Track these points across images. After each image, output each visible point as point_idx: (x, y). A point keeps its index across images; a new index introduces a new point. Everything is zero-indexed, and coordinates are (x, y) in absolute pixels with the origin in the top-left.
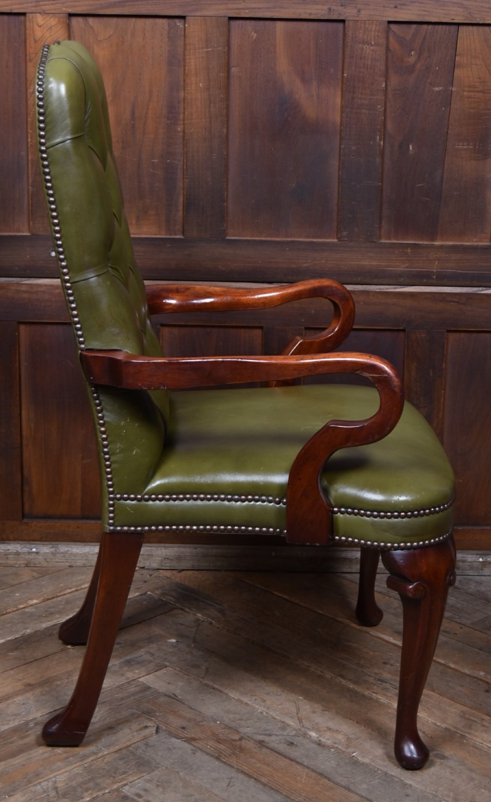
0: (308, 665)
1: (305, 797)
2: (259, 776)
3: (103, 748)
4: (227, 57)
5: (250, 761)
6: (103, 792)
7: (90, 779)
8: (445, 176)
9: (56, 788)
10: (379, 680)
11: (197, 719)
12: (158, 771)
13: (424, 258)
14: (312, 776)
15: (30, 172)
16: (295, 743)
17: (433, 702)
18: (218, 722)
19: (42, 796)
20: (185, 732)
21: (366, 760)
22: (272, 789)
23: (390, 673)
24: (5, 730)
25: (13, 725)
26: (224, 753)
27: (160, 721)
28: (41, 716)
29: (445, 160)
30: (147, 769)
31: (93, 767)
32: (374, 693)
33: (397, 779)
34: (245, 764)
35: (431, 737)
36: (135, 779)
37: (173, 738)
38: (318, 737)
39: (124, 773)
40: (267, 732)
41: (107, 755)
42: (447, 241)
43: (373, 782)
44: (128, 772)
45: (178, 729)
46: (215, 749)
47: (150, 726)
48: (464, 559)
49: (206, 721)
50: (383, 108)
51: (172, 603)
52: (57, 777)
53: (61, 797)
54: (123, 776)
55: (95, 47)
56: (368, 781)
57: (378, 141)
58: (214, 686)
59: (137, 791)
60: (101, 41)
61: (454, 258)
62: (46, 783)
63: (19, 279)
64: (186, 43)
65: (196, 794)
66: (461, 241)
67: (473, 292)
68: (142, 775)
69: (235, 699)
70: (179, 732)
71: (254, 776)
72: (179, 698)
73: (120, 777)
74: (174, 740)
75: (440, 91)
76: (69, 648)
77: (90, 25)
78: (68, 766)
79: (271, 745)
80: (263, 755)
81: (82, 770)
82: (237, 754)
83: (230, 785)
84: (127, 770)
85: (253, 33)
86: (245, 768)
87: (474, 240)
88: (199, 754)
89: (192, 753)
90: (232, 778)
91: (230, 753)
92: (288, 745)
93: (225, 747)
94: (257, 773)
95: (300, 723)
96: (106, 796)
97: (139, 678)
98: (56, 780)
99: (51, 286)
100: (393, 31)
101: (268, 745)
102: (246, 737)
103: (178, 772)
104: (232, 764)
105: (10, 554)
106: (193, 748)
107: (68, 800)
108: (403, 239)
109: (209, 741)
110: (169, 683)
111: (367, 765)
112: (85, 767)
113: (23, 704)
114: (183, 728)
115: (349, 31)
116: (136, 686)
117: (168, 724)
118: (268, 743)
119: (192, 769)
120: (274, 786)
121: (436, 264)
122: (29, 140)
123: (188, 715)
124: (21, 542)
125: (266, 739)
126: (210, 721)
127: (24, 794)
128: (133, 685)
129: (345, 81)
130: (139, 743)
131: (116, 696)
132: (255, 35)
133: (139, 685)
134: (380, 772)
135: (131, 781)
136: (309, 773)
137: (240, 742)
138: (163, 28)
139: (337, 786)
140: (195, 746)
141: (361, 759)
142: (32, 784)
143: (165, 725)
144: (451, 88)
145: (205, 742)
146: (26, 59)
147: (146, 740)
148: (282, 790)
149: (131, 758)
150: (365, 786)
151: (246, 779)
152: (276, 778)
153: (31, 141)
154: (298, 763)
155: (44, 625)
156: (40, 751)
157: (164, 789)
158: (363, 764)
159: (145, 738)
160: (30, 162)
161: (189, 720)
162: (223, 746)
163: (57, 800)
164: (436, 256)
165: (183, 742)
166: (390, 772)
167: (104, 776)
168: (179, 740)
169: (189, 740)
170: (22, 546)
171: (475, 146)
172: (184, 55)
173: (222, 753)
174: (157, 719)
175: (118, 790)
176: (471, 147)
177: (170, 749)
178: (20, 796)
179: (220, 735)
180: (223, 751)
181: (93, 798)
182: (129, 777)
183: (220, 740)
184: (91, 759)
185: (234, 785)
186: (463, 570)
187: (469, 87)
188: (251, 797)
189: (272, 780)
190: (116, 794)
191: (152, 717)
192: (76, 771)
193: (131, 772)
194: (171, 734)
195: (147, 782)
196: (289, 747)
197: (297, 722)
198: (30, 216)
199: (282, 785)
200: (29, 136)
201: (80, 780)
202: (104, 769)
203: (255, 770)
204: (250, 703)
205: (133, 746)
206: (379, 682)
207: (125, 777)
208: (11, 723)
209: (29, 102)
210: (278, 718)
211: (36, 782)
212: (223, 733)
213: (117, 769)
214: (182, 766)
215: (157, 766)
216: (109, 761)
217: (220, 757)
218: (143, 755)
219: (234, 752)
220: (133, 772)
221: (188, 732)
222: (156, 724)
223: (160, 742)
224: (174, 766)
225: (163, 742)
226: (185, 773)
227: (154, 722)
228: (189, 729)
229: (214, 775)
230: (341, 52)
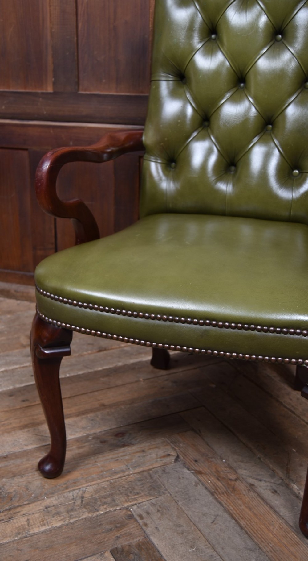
1: (272, 548)
2: (240, 518)
3: (130, 468)
5: (237, 502)
6: (115, 508)
7: (110, 494)
9: (83, 497)
11: (209, 455)
12: (163, 497)
14: (283, 528)
16: (278, 492)
18: (224, 461)
19: (70, 503)
20: (196, 465)
22: (247, 533)
24: (71, 440)
25: (78, 436)
26: (219, 490)
27: (181, 451)
28: (100, 432)
30: (156, 494)
31: (116, 484)
34: (232, 504)
36: (143, 501)
38: (298, 490)
39: (138, 493)
40: (259, 477)
41: (131, 474)
44: (140, 493)
45: (191, 461)
46: (213, 485)
47: (172, 455)
49: (215, 458)
52: (88, 488)
53: (83, 506)
54: (136, 496)
59: (142, 512)
62: (77, 491)
65: (184, 525)
68: (150, 499)
70: (192, 464)
71: (235, 517)
72: (201, 434)
73: (133, 497)
74: (186, 470)
78: (99, 479)
79: (258, 490)
80: (249, 498)
81: (107, 485)
82: (229, 493)
83: (214, 522)
84: (141, 492)
88: (200, 487)
89: (195, 485)
90: (218, 515)
91: (223, 491)
92: (273, 493)
93: (221, 485)
94: (239, 515)
95: (287, 474)
96: (117, 512)
97: (180, 412)
98: (85, 490)
101: (256, 489)
102: (241, 479)
104: (222, 502)
106: (197, 481)
107: (86, 510)
109: (211, 477)
110: (199, 420)
112: (111, 483)
113: (92, 420)
114: (196, 461)
117: (185, 456)
118: (256, 487)
119: (190, 500)
120: (250, 531)
123: (203, 450)
125: (256, 483)
126: (218, 458)
127: (58, 498)
130: (159, 468)
135: (139, 502)
136: (282, 524)
137: (235, 482)
140: (199, 480)
142: (68, 490)
143: (183, 456)
145: (208, 477)
147: (165, 466)
148: (254, 537)
149: (148, 481)
151: (229, 519)
152: (253, 523)
154: (275, 512)
155: (132, 361)
157: (162, 515)
159: (165, 464)
162: (220, 483)
163: (78, 509)
165: (191, 474)
167: (121, 493)
168: (189, 472)
169: (196, 473)
173: (217, 490)
174: (179, 449)
175: (127, 509)
177: (179, 478)
178: (55, 499)
180: (219, 488)
181: (106, 512)
182: (140, 498)
183: (220, 477)
184: (119, 475)
185: (218, 523)
188: (227, 538)
189: (249, 524)
190: (124, 511)
191: (177, 447)
192: (103, 485)
193: (143, 494)
194: (185, 465)
195: (152, 506)
196: (272, 494)
197: (285, 473)
199: (256, 532)
201: (103, 493)
202: (124, 487)
203: (238, 512)
204: (253, 448)
205: (153, 470)
207: (137, 497)
208: (77, 434)
210: (271, 466)
211: (71, 489)
212: (224, 471)
213: (134, 489)
214: (183, 496)
215: (164, 492)
216: (131, 480)
217: (214, 494)
218: (158, 480)
219: (227, 491)
220: (145, 495)
221: (198, 465)
222: (177, 454)
223: (174, 470)
224: (176, 494)
225: (177, 471)
226: (183, 503)
227: (176, 452)
228: (199, 463)
229: (205, 509)
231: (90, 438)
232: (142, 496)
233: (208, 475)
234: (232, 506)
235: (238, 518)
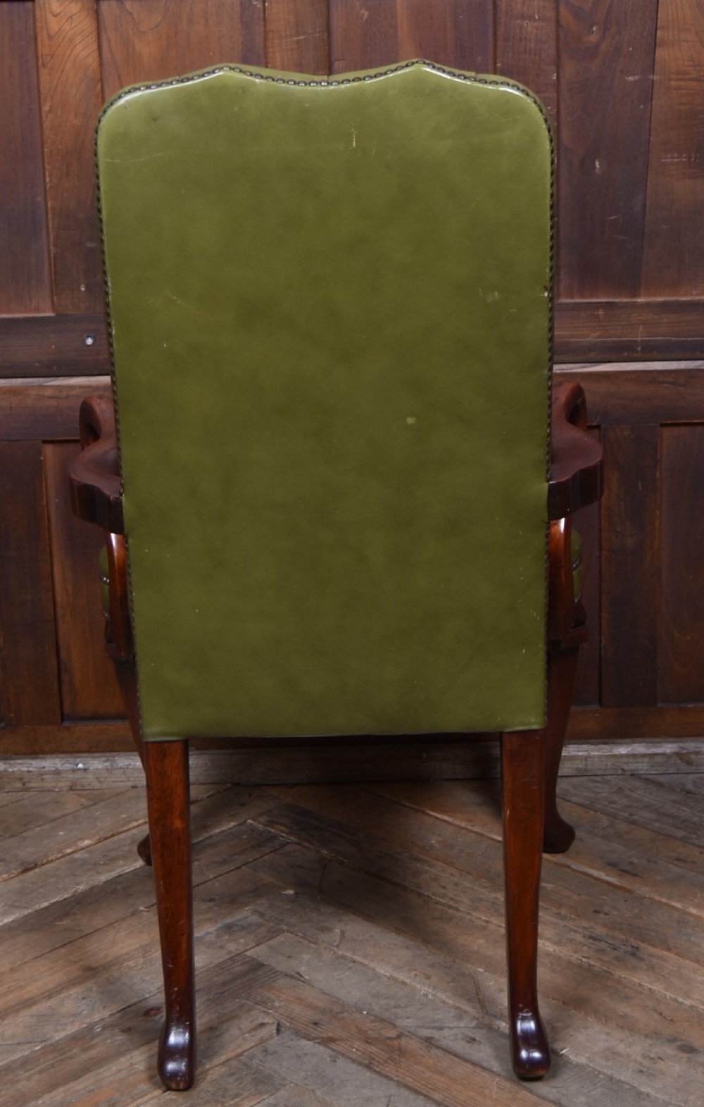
0: (487, 919)
2: (431, 1091)
3: (203, 1060)
4: (327, 47)
5: (415, 1068)
8: (648, 203)
10: (590, 937)
11: (335, 1008)
12: (284, 1090)
13: (623, 323)
14: (505, 1088)
15: (50, 226)
16: (477, 1039)
17: (671, 967)
18: (365, 1013)
20: (318, 1029)
21: (582, 1060)
23: (605, 925)
24: (61, 1039)
25: (73, 1031)
26: (377, 1058)
27: (281, 1014)
28: (111, 1015)
29: (647, 180)
30: (269, 1088)
32: (584, 957)
33: (627, 1087)
34: (408, 1074)
35: (672, 1020)
37: (302, 1040)
39: (237, 1096)
40: (436, 1024)
41: (209, 1070)
42: (654, 295)
43: (594, 1093)
44: (241, 1094)
45: (308, 1026)
46: (363, 1053)
47: (268, 1023)
48: (698, 749)
49: (348, 1012)
50: (555, 110)
51: (284, 835)
54: (236, 1100)
55: (137, 41)
56: (586, 1091)
58: (355, 957)
60: (144, 32)
61: (665, 320)
63: (41, 379)
64: (268, 29)
66: (674, 296)
67: (696, 368)
68: (262, 1098)
69: (386, 976)
70: (310, 1030)
71: (423, 1091)
72: (305, 979)
73: (232, 1103)
74: (303, 1042)
75: (636, 81)
76: (142, 911)
77: (127, 11)
79: (444, 1043)
80: (433, 1058)
82: (395, 1059)
83: (390, 1106)
84: (241, 1091)
85: (363, 11)
86: (409, 1080)
87: (694, 293)
88: (341, 1061)
89: (331, 1061)
90: (392, 1096)
91: (385, 1058)
92: (468, 1042)
93: (377, 1050)
94: (426, 1086)
95: (482, 1008)
97: (246, 951)
99: (89, 387)
101: (439, 1043)
102: (407, 1033)
103: (313, 1091)
104: (389, 1074)
105: (46, 773)
106: (332, 1053)
108: (592, 297)
109: (354, 1041)
110: (289, 957)
111: (583, 1066)
113: (84, 998)
114: (316, 1024)
115: (501, 1)
116: (242, 964)
117: (293, 1019)
118: (439, 1040)
119: (333, 1084)
120: (453, 1105)
121: (641, 329)
122: (48, 180)
123: (320, 1004)
124: (61, 756)
125: (436, 1034)
126: (353, 1011)
128: (238, 962)
130: (254, 1049)
131: (215, 979)
132: (366, 13)
133: (247, 962)
134: (602, 1076)
136: (501, 1083)
137: (399, 1040)
138: (232, 9)
139: (543, 1101)
140: (334, 1050)
141: (575, 1058)
143: (289, 1020)
144: (651, 77)
145: (349, 1043)
146: (37, 64)
147: (264, 1044)
149: (244, 1073)
150: (582, 1099)
151: (412, 1096)
152: (455, 1093)
153: (51, 181)
154: (484, 1068)
155: (104, 878)
156: (114, 1068)
158: (578, 1065)
159: (262, 1041)
160: (50, 212)
161: (323, 1011)
162: (374, 1048)
164: (642, 318)
165: (317, 1045)
166: (616, 1076)
167: (207, 1102)
168: (311, 1043)
169: (327, 1041)
170: (63, 762)
171: (689, 158)
172: (265, 47)
173: (373, 1059)
174: (277, 1012)
176: (683, 160)
177: (299, 1057)
179: (369, 1032)
180: (375, 1055)
182: (245, 1101)
183: (369, 1038)
186: (697, 766)
187: (678, 73)
189: (449, 1096)
191: (270, 1009)
193: (246, 1094)
194: (298, 1034)
196: (470, 1045)
197: (478, 1006)
198: (54, 288)
200: (47, 173)
202: (207, 1091)
203: (423, 1082)
204: (408, 981)
205: (245, 1054)
206: (590, 941)
207: (238, 1102)
208: (69, 1028)
209: (45, 125)
210: (451, 1002)
212: (373, 1028)
213: (226, 1090)
214: (319, 1081)
215: (282, 1082)
216: (214, 1079)
217: (371, 1065)
218: (261, 1067)
219: (391, 1056)
220: (250, 1094)
221: (322, 1029)
222: (276, 1019)
223: (284, 1047)
224: (307, 1082)
225: (289, 1047)
226: (323, 1091)
227: (274, 1017)
228: (323, 1025)
229: (366, 1092)
230: (490, 31)
231: (98, 1028)
232: (247, 1097)
233: (348, 1041)
234: (410, 1077)
235: (427, 1091)
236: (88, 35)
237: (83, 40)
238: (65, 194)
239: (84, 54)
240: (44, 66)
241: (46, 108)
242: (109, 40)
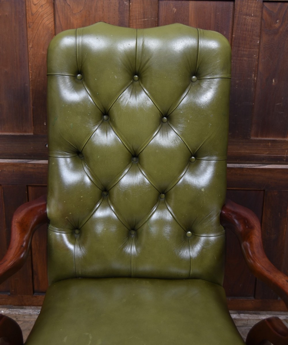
4: (157, 24)
13: (279, 149)
15: (31, 97)
50: (257, 57)
55: (71, 18)
57: (253, 77)
60: (75, 14)
63: (27, 160)
64: (130, 15)
77: (68, 4)
85: (174, 8)
100: (266, 7)
105: (26, 315)
108: (266, 137)
115: (237, 7)
121: (286, 152)
122: (30, 77)
124: (33, 307)
129: (233, 40)
132: (175, 10)
138: (115, 5)
146: (27, 26)
153: (32, 78)
160: (31, 91)
164: (287, 147)
170: (33, 311)
172: (129, 23)
200: (30, 74)
209: (29, 53)
230: (231, 20)
236: (50, 14)
237: (47, 16)
238: (38, 84)
239: (47, 22)
240: (29, 27)
241: (30, 46)
242: (59, 17)
